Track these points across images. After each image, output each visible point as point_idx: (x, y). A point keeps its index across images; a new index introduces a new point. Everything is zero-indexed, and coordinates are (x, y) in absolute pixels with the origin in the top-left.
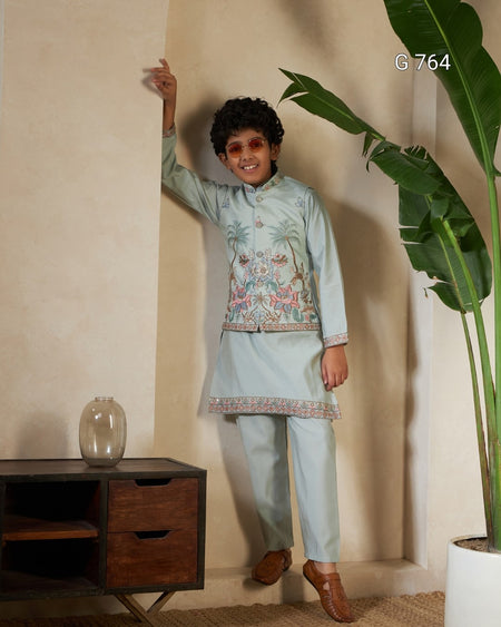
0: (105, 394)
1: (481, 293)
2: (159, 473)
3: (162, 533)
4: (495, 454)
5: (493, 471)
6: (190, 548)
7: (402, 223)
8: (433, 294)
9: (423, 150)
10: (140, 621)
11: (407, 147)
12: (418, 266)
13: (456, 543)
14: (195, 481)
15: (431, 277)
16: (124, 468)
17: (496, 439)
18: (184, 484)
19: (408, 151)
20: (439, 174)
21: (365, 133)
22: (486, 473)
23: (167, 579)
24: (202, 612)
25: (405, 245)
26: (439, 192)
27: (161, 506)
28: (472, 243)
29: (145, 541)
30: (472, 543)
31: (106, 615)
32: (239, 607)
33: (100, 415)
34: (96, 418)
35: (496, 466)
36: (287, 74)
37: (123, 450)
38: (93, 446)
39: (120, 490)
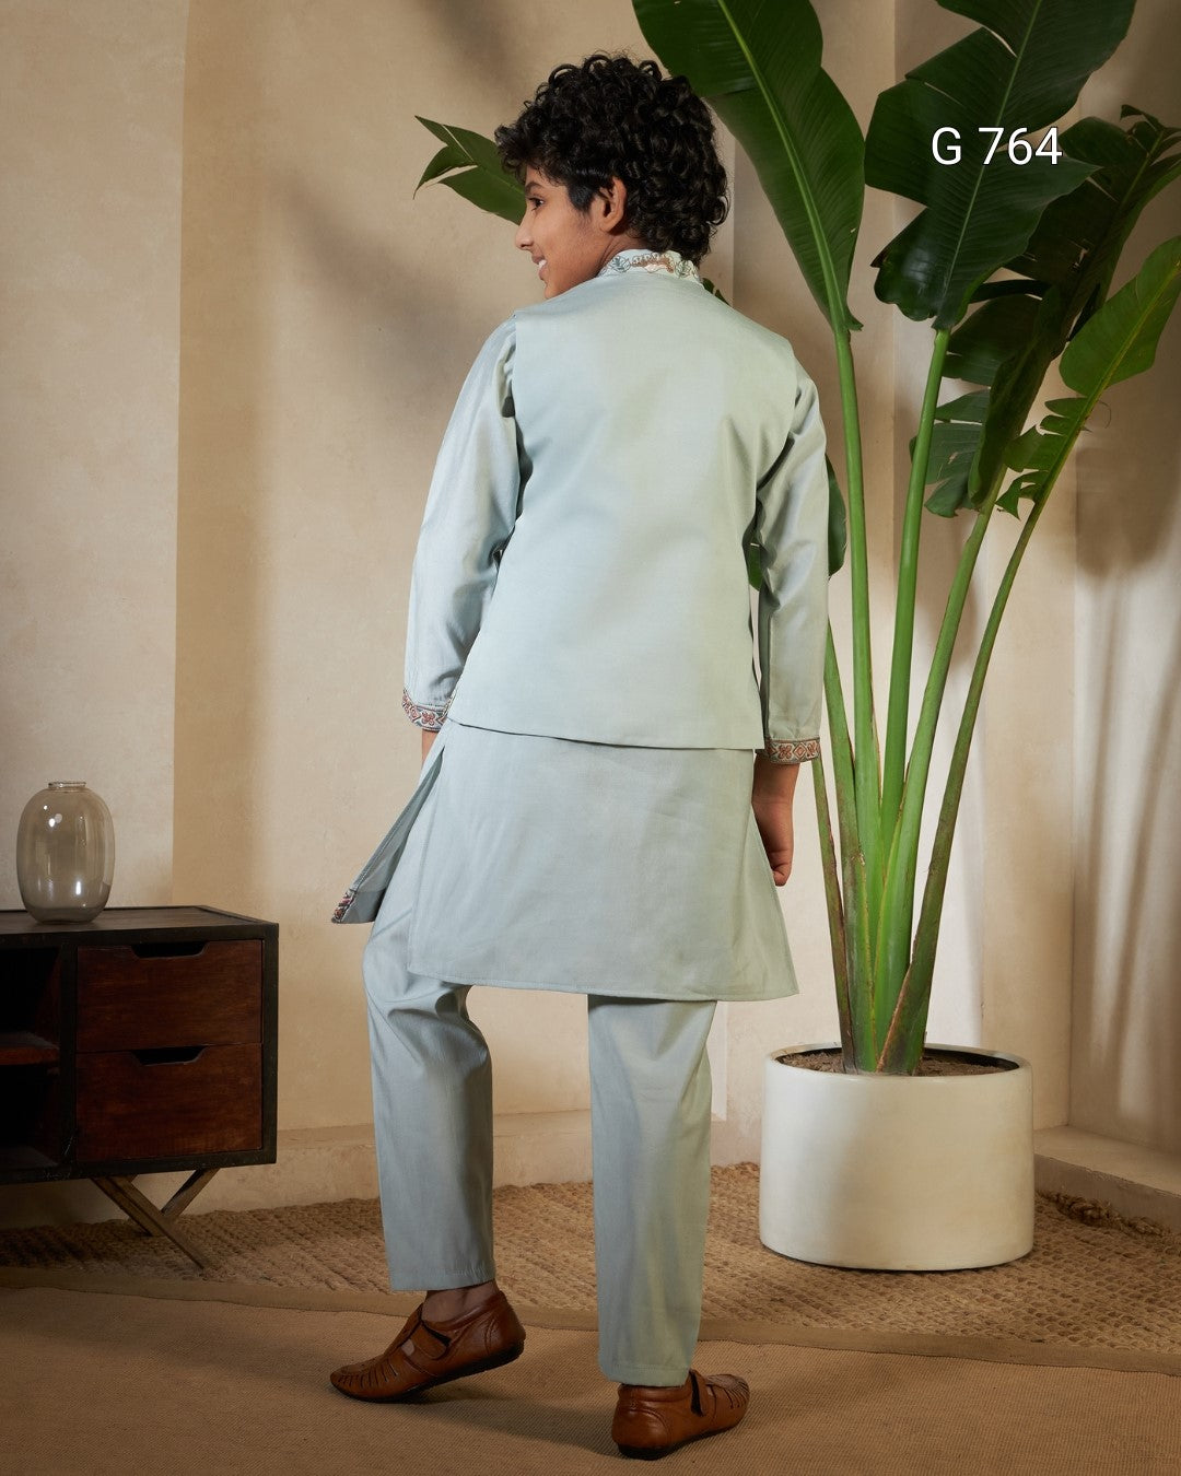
0: (68, 774)
4: (854, 882)
5: (852, 915)
6: (246, 1081)
10: (148, 1234)
13: (781, 1060)
14: (254, 946)
16: (106, 924)
17: (857, 853)
18: (233, 953)
22: (838, 919)
23: (200, 1144)
24: (277, 1214)
29: (154, 1067)
30: (812, 1058)
31: (79, 1226)
32: (350, 1203)
33: (59, 818)
34: (52, 823)
35: (857, 905)
36: (433, 127)
37: (108, 889)
38: (45, 881)
39: (101, 967)
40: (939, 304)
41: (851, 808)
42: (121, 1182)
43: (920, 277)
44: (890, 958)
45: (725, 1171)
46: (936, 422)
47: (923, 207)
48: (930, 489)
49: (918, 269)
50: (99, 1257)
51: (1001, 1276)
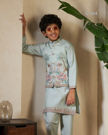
0: (6, 99)
7: (96, 46)
8: (105, 68)
9: (102, 24)
11: (97, 23)
14: (34, 126)
15: (105, 62)
16: (12, 122)
18: (30, 127)
19: (97, 24)
21: (84, 20)
25: (97, 53)
27: (23, 134)
33: (4, 106)
34: (3, 107)
36: (60, 2)
38: (2, 115)
39: (11, 129)
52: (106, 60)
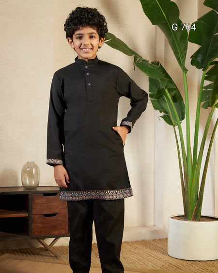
0: (31, 160)
1: (181, 118)
2: (52, 191)
3: (54, 215)
4: (187, 182)
5: (186, 189)
6: (65, 221)
7: (150, 91)
8: (162, 119)
9: (158, 63)
10: (47, 250)
11: (152, 61)
12: (156, 108)
13: (172, 218)
15: (161, 112)
16: (39, 189)
17: (187, 176)
19: (152, 63)
20: (164, 72)
21: (134, 55)
22: (184, 189)
23: (56, 233)
25: (151, 100)
26: (163, 78)
27: (53, 204)
28: (177, 99)
29: (48, 218)
30: (179, 217)
31: (34, 248)
33: (29, 168)
34: (28, 170)
35: (187, 187)
37: (39, 182)
38: (27, 181)
39: (37, 198)
40: (203, 66)
41: (186, 167)
42: (41, 240)
43: (200, 60)
44: (194, 198)
45: (163, 239)
46: (203, 89)
47: (200, 46)
48: (202, 103)
49: (199, 59)
50: (37, 255)
51: (216, 262)
52: (163, 109)
